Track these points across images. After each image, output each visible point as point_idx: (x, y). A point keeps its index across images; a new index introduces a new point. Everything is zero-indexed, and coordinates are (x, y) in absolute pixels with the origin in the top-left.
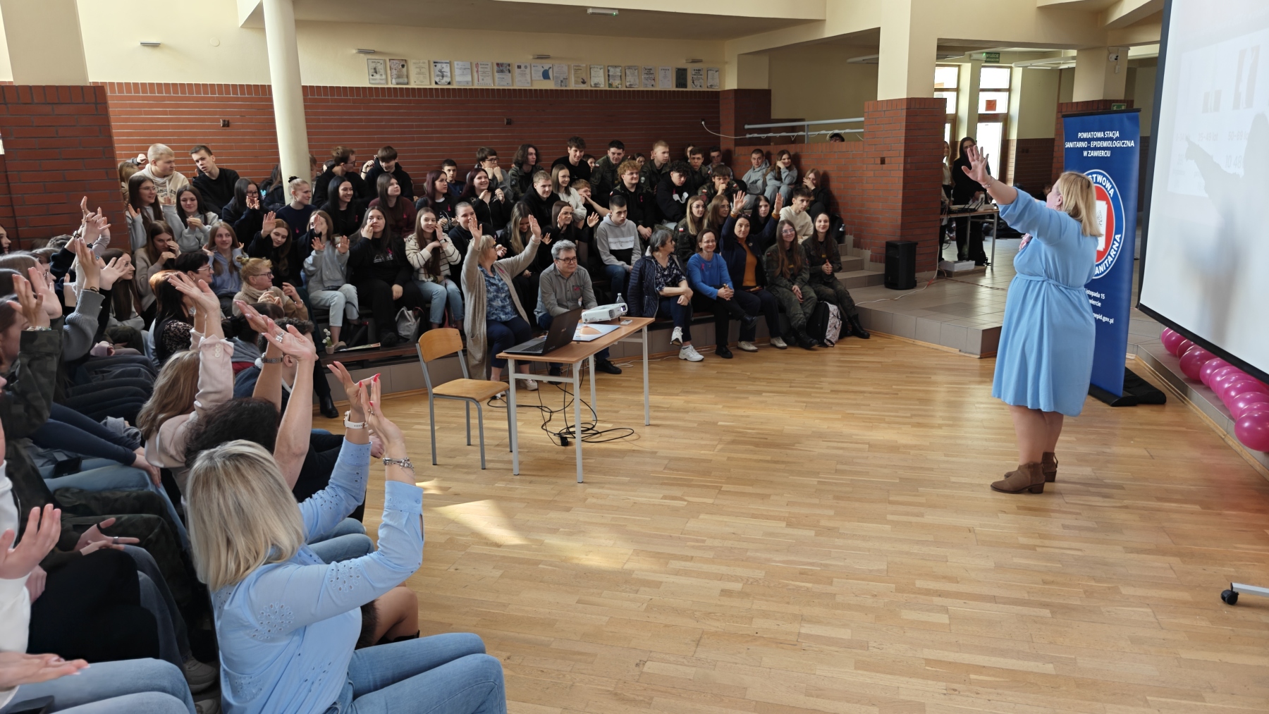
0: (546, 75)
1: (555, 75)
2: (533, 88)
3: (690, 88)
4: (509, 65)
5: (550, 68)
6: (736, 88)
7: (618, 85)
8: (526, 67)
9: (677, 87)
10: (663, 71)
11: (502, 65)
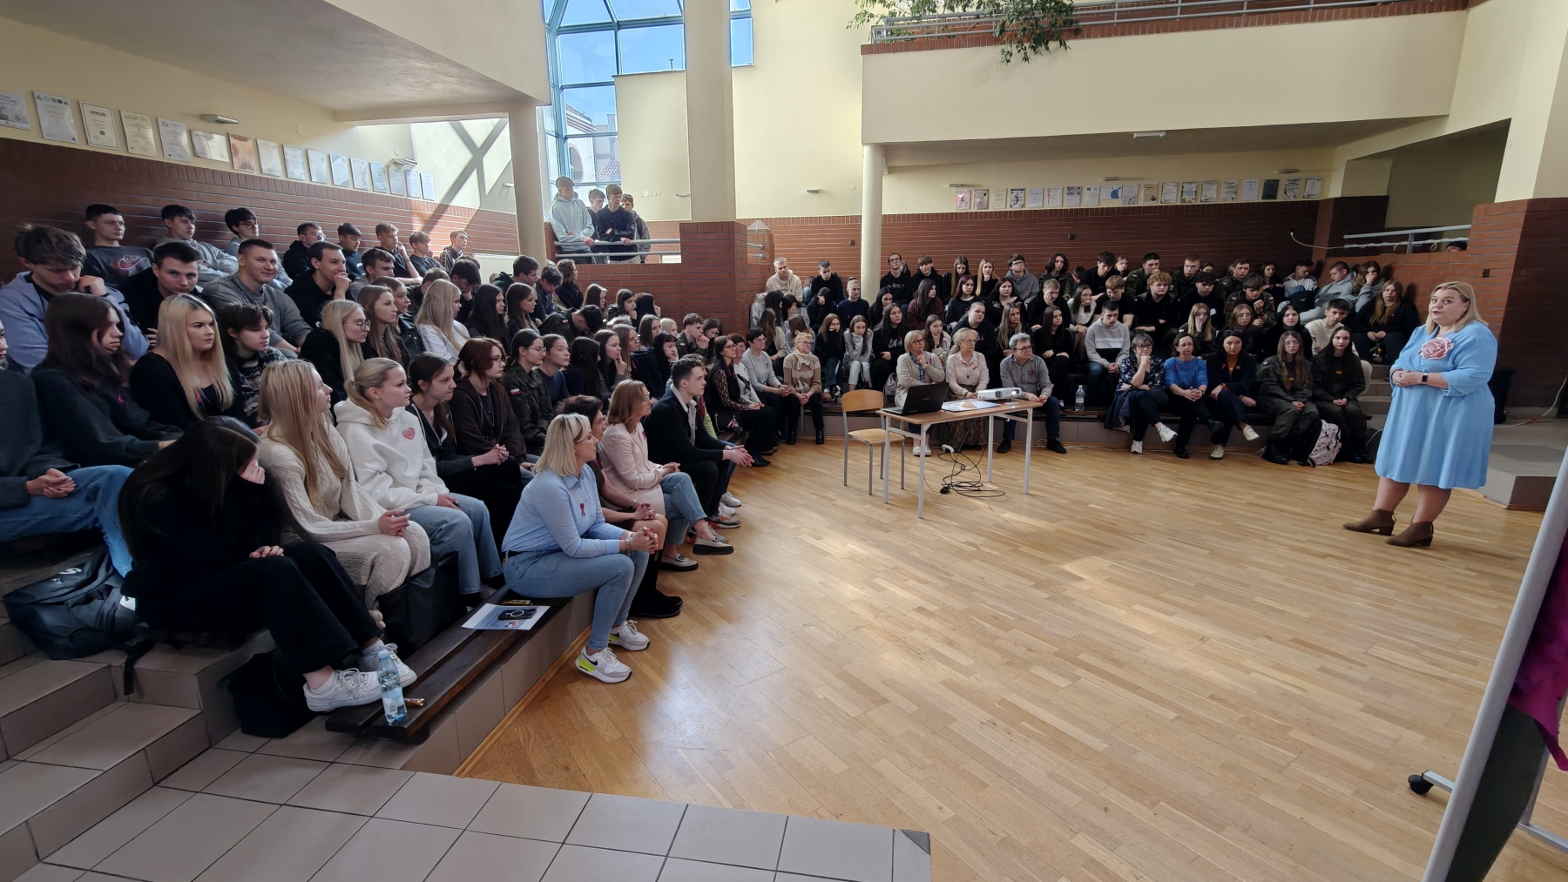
0: (1115, 195)
1: (1124, 194)
2: (1100, 207)
3: (1281, 198)
4: (1079, 188)
5: (1120, 188)
6: (1339, 196)
7: (1191, 200)
8: (1096, 189)
9: (1263, 199)
10: (1248, 184)
11: (1072, 188)
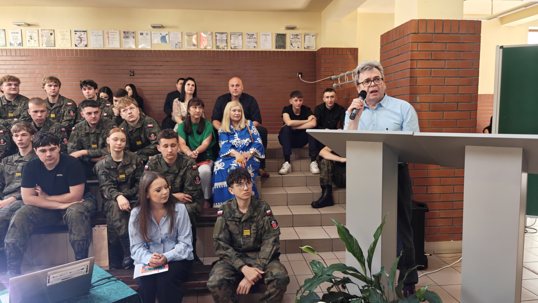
0: (163, 39)
1: (170, 39)
2: (153, 49)
3: (288, 48)
4: (133, 33)
5: (167, 34)
8: (147, 34)
9: (276, 48)
10: (264, 36)
11: (128, 33)
